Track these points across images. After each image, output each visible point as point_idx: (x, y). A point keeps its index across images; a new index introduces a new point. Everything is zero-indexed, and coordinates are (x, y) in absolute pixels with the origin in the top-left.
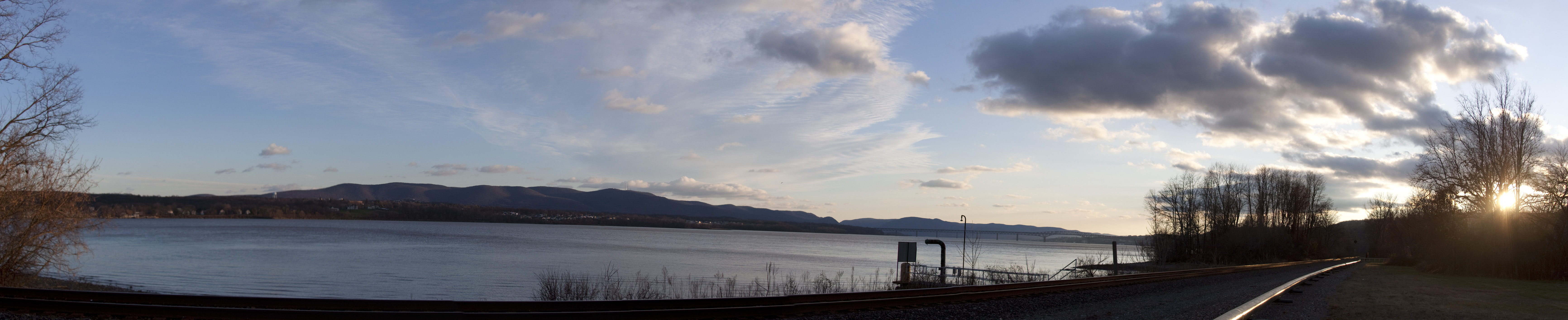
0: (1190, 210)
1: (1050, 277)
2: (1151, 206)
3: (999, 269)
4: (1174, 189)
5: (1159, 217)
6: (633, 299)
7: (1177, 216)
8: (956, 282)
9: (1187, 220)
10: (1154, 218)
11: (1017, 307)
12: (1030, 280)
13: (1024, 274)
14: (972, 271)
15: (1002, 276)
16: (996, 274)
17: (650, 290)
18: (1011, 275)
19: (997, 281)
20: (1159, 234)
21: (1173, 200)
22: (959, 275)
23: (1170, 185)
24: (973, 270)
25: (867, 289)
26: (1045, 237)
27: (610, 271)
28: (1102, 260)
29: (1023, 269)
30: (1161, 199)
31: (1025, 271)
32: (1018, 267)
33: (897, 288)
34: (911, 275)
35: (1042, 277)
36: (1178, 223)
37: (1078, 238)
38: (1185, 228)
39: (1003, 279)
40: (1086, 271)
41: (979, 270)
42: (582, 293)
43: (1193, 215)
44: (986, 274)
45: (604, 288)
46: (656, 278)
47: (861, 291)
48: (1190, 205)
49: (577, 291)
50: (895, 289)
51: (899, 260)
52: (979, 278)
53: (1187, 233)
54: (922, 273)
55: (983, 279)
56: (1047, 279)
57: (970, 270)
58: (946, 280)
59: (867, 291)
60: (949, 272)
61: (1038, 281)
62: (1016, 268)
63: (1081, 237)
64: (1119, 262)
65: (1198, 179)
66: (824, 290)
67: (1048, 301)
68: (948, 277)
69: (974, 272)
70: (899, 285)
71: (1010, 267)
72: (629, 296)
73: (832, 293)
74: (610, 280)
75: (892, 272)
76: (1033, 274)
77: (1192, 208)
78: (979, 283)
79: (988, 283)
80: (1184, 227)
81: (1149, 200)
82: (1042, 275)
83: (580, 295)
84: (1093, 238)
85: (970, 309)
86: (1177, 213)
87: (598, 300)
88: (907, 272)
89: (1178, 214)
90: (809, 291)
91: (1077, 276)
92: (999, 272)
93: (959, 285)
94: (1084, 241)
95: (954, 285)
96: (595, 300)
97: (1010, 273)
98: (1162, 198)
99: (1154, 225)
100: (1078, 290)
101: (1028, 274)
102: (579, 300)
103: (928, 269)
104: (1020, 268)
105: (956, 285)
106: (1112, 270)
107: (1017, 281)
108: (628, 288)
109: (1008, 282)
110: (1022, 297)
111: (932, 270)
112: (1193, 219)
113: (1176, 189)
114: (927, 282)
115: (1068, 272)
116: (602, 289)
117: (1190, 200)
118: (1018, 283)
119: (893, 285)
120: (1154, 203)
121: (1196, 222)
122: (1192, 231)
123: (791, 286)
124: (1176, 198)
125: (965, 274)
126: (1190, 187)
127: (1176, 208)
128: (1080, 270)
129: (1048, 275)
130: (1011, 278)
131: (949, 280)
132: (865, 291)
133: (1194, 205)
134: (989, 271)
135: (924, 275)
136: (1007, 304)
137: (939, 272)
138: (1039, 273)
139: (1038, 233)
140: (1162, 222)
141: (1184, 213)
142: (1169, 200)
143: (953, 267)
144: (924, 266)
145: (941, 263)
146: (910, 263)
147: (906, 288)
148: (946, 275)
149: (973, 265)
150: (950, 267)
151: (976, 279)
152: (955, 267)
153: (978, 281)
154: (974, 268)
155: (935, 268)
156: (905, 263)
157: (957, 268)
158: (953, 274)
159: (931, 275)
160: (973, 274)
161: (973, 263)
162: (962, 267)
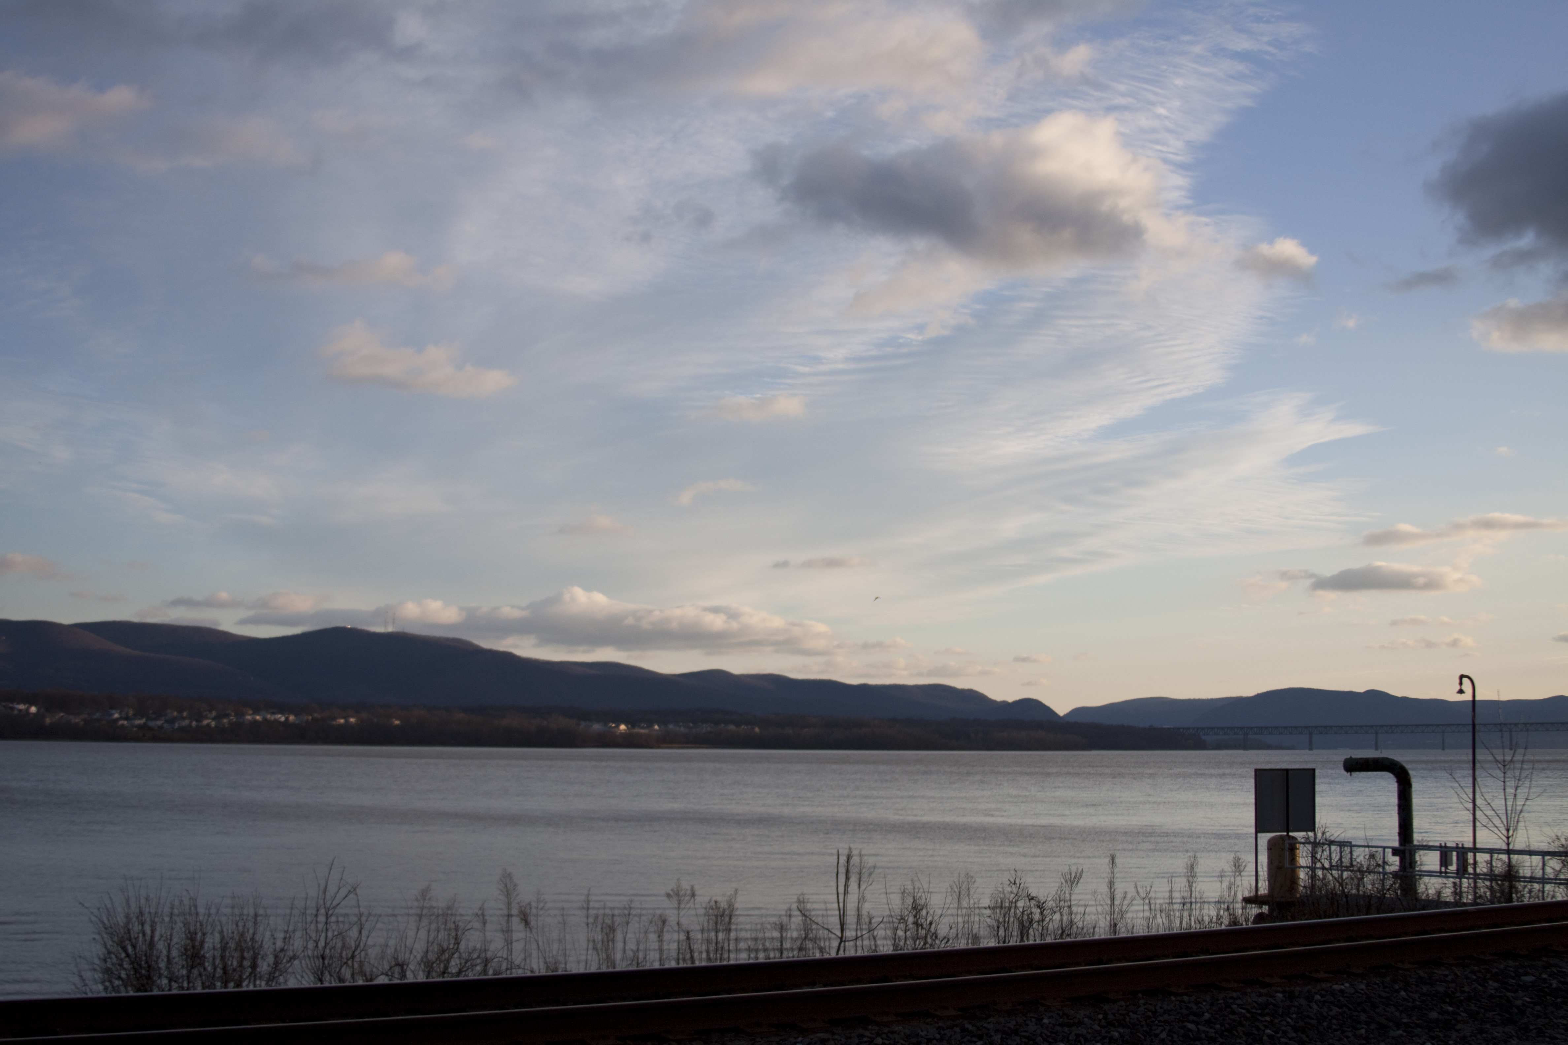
6: (410, 978)
8: (1455, 893)
14: (1504, 857)
17: (462, 947)
22: (1465, 871)
24: (1509, 852)
25: (1160, 926)
27: (332, 890)
33: (1260, 918)
34: (1302, 875)
41: (1531, 853)
42: (241, 965)
45: (311, 945)
46: (481, 908)
47: (1140, 931)
49: (223, 958)
50: (1254, 922)
51: (1258, 827)
52: (1532, 879)
54: (1340, 866)
55: (1543, 880)
57: (1500, 851)
58: (1421, 888)
59: (1161, 932)
60: (1429, 861)
66: (1024, 931)
68: (1426, 879)
69: (1515, 857)
70: (1265, 909)
72: (397, 970)
73: (1049, 940)
74: (333, 919)
75: (1238, 867)
78: (1529, 894)
83: (234, 970)
85: (1511, 981)
87: (292, 984)
88: (1287, 865)
90: (976, 938)
93: (1465, 904)
95: (1447, 904)
96: (283, 987)
102: (231, 987)
103: (1357, 852)
105: (1454, 904)
108: (392, 943)
111: (1372, 856)
114: (1357, 896)
116: (306, 948)
119: (1243, 908)
123: (916, 923)
125: (1482, 868)
131: (1429, 887)
132: (1154, 932)
135: (1345, 875)
137: (1394, 863)
143: (1441, 846)
144: (1342, 844)
145: (1400, 834)
146: (1299, 835)
147: (1289, 918)
148: (1419, 871)
149: (1508, 838)
150: (1426, 846)
151: (1522, 884)
152: (1445, 844)
153: (1526, 890)
154: (1511, 847)
155: (1384, 848)
156: (1281, 835)
157: (1452, 849)
158: (1443, 869)
159: (1370, 872)
160: (1510, 865)
161: (1508, 830)
162: (1471, 845)
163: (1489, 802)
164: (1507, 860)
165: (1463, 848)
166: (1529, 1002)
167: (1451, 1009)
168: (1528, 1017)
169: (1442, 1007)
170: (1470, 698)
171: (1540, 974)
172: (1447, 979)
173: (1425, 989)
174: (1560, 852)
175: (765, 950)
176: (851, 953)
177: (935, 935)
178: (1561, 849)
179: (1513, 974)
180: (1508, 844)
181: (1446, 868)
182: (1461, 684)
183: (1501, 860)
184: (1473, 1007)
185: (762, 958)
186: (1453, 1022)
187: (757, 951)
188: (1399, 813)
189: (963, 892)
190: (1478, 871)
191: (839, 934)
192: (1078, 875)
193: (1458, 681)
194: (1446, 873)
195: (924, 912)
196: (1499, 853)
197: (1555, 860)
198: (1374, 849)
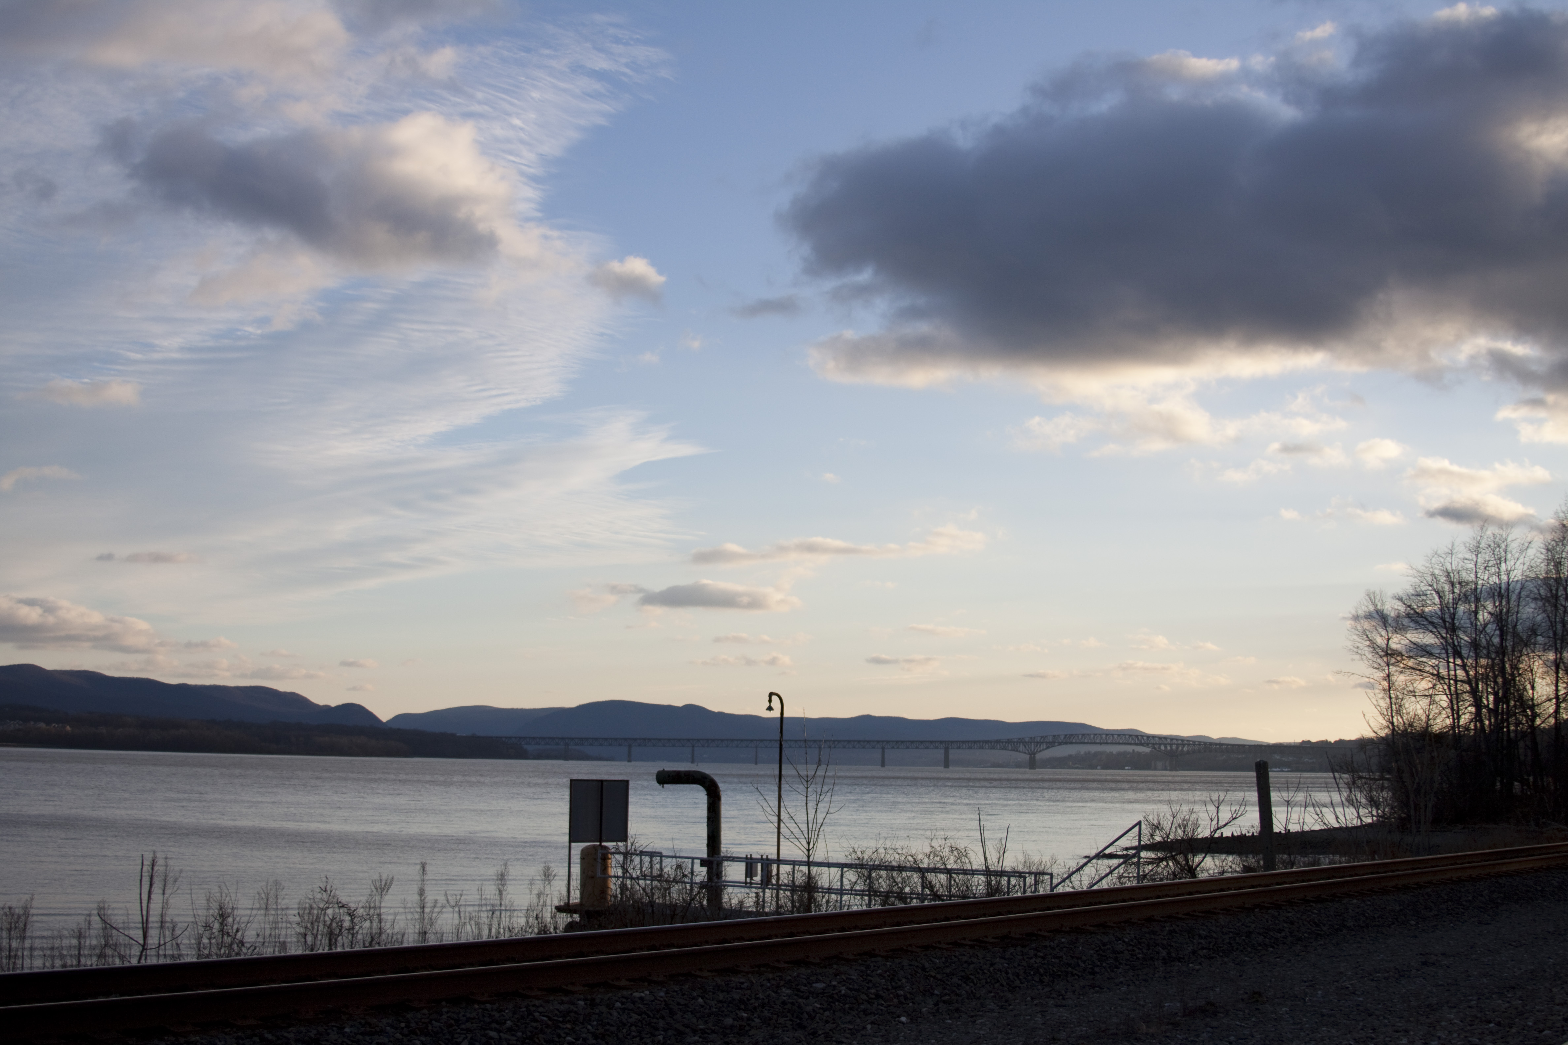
0: (1502, 651)
1: (1055, 882)
2: (1373, 645)
3: (894, 859)
4: (1447, 587)
5: (1400, 679)
7: (1461, 673)
8: (757, 903)
9: (1496, 682)
10: (1385, 684)
11: (955, 980)
12: (992, 890)
13: (974, 872)
14: (804, 869)
15: (904, 881)
16: (883, 873)
18: (930, 876)
19: (886, 896)
20: (1405, 733)
21: (1444, 621)
22: (766, 881)
23: (1433, 575)
24: (809, 864)
25: (469, 935)
26: (1032, 754)
28: (1221, 823)
29: (971, 855)
30: (1406, 621)
31: (977, 863)
32: (952, 849)
33: (570, 926)
34: (612, 885)
35: (1030, 880)
36: (1466, 696)
37: (1139, 754)
38: (1490, 710)
39: (907, 890)
40: (1173, 858)
41: (829, 865)
43: (1515, 667)
44: (851, 876)
47: (449, 939)
48: (1502, 636)
50: (564, 931)
51: (574, 836)
52: (830, 890)
53: (1497, 728)
54: (649, 877)
55: (841, 892)
56: (1048, 888)
57: (801, 863)
58: (725, 898)
59: (471, 940)
60: (734, 872)
61: (1019, 894)
62: (946, 852)
63: (1147, 750)
64: (1278, 827)
65: (1524, 550)
66: (332, 937)
67: (1055, 957)
68: (730, 889)
69: (814, 870)
70: (577, 917)
71: (927, 850)
73: (358, 948)
75: (549, 875)
76: (1002, 873)
77: (1509, 644)
78: (827, 905)
79: (857, 904)
80: (1487, 706)
81: (1366, 625)
82: (1030, 873)
84: (1188, 752)
85: (803, 988)
86: (1459, 662)
88: (599, 874)
89: (1464, 667)
90: (283, 945)
91: (1145, 876)
92: (893, 868)
93: (767, 914)
94: (1160, 764)
95: (749, 914)
97: (928, 870)
98: (1408, 615)
99: (1384, 703)
100: (1150, 920)
101: (987, 872)
103: (667, 862)
104: (961, 854)
105: (758, 914)
106: (1255, 853)
107: (950, 896)
109: (921, 897)
110: (972, 947)
111: (679, 867)
112: (1514, 680)
113: (1452, 584)
114: (664, 905)
115: (1115, 862)
117: (1500, 619)
118: (954, 900)
119: (553, 917)
120: (1384, 633)
121: (1525, 689)
122: (1512, 720)
123: (221, 931)
124: (1453, 616)
125: (784, 879)
126: (1499, 575)
127: (1454, 647)
128: (1151, 855)
129: (1051, 875)
130: (931, 887)
131: (733, 897)
132: (463, 940)
133: (1515, 634)
134: (858, 866)
135: (655, 885)
136: (923, 969)
137: (701, 873)
138: (1020, 868)
139: (1009, 741)
140: (1413, 693)
141: (1483, 661)
142: (1432, 623)
143: (746, 858)
144: (652, 855)
145: (708, 845)
146: (610, 845)
147: (596, 926)
148: (724, 881)
149: (809, 850)
150: (730, 857)
151: (820, 894)
152: (751, 855)
153: (824, 900)
154: (811, 859)
155: (693, 859)
156: (594, 845)
157: (758, 860)
158: (748, 880)
159: (677, 883)
160: (809, 876)
161: (809, 843)
162: (775, 857)
163: (792, 815)
164: (807, 872)
165: (767, 859)
166: (820, 1008)
167: (745, 1015)
168: (818, 1022)
169: (737, 1014)
170: (779, 715)
171: (830, 982)
172: (743, 986)
173: (721, 996)
174: (856, 864)
175: (62, 957)
176: (152, 961)
177: (242, 943)
178: (857, 862)
179: (805, 981)
180: (809, 857)
181: (751, 879)
182: (770, 701)
183: (801, 871)
184: (767, 1014)
185: (58, 966)
186: (747, 1028)
187: (53, 957)
188: (708, 825)
189: (271, 900)
190: (780, 882)
191: (141, 942)
192: (388, 882)
193: (768, 698)
194: (751, 883)
195: (230, 920)
196: (800, 865)
197: (852, 872)
198: (680, 860)
